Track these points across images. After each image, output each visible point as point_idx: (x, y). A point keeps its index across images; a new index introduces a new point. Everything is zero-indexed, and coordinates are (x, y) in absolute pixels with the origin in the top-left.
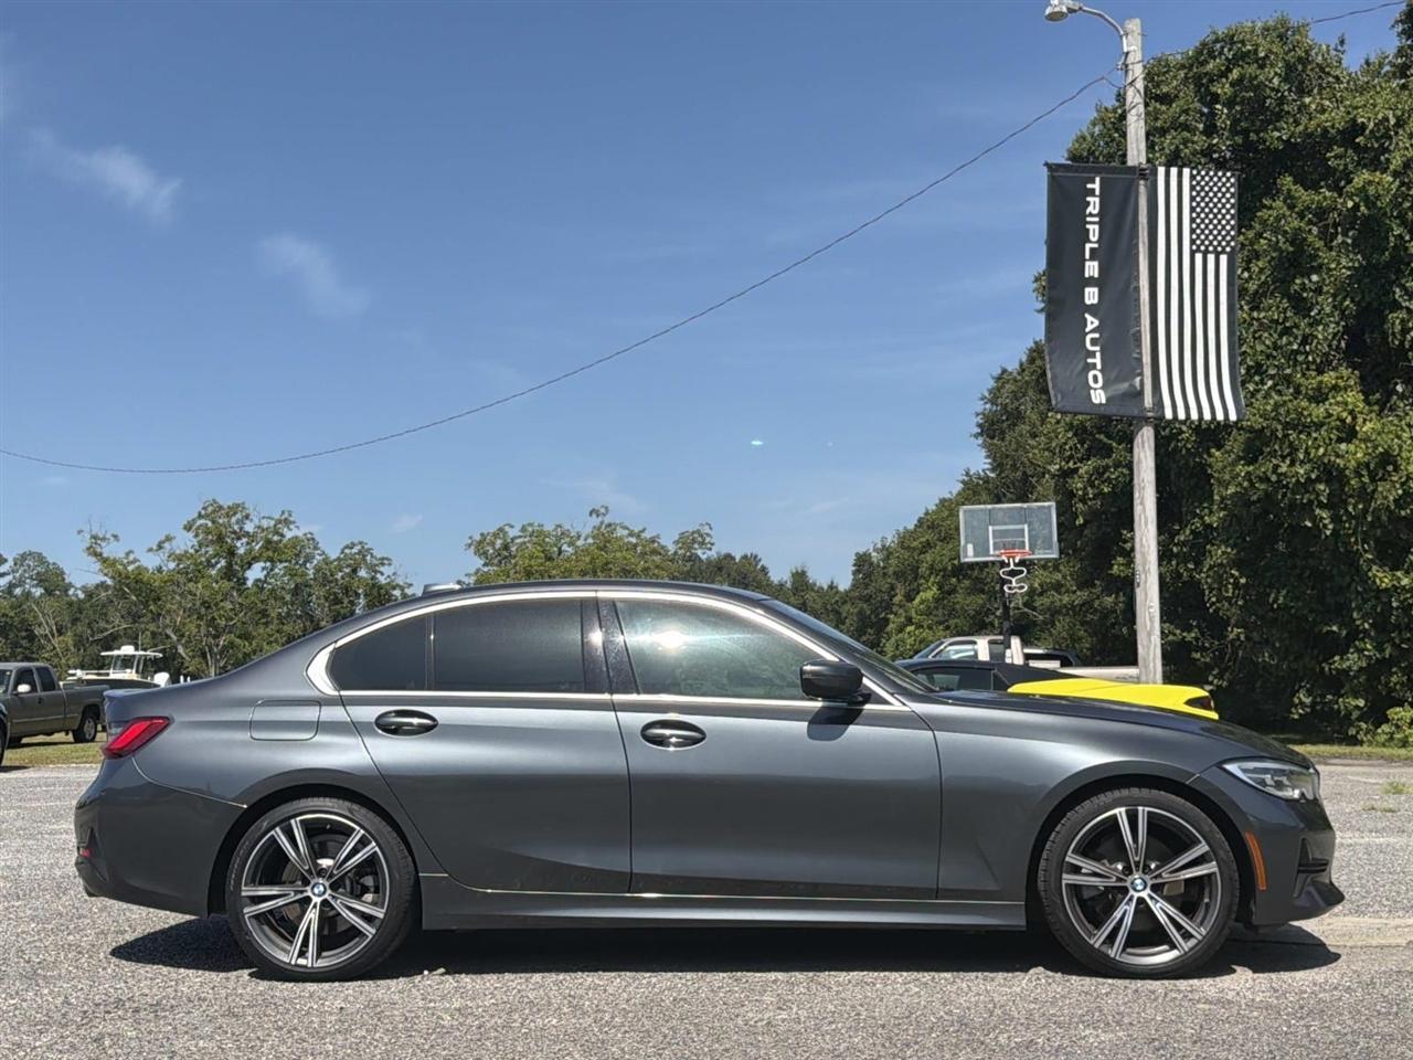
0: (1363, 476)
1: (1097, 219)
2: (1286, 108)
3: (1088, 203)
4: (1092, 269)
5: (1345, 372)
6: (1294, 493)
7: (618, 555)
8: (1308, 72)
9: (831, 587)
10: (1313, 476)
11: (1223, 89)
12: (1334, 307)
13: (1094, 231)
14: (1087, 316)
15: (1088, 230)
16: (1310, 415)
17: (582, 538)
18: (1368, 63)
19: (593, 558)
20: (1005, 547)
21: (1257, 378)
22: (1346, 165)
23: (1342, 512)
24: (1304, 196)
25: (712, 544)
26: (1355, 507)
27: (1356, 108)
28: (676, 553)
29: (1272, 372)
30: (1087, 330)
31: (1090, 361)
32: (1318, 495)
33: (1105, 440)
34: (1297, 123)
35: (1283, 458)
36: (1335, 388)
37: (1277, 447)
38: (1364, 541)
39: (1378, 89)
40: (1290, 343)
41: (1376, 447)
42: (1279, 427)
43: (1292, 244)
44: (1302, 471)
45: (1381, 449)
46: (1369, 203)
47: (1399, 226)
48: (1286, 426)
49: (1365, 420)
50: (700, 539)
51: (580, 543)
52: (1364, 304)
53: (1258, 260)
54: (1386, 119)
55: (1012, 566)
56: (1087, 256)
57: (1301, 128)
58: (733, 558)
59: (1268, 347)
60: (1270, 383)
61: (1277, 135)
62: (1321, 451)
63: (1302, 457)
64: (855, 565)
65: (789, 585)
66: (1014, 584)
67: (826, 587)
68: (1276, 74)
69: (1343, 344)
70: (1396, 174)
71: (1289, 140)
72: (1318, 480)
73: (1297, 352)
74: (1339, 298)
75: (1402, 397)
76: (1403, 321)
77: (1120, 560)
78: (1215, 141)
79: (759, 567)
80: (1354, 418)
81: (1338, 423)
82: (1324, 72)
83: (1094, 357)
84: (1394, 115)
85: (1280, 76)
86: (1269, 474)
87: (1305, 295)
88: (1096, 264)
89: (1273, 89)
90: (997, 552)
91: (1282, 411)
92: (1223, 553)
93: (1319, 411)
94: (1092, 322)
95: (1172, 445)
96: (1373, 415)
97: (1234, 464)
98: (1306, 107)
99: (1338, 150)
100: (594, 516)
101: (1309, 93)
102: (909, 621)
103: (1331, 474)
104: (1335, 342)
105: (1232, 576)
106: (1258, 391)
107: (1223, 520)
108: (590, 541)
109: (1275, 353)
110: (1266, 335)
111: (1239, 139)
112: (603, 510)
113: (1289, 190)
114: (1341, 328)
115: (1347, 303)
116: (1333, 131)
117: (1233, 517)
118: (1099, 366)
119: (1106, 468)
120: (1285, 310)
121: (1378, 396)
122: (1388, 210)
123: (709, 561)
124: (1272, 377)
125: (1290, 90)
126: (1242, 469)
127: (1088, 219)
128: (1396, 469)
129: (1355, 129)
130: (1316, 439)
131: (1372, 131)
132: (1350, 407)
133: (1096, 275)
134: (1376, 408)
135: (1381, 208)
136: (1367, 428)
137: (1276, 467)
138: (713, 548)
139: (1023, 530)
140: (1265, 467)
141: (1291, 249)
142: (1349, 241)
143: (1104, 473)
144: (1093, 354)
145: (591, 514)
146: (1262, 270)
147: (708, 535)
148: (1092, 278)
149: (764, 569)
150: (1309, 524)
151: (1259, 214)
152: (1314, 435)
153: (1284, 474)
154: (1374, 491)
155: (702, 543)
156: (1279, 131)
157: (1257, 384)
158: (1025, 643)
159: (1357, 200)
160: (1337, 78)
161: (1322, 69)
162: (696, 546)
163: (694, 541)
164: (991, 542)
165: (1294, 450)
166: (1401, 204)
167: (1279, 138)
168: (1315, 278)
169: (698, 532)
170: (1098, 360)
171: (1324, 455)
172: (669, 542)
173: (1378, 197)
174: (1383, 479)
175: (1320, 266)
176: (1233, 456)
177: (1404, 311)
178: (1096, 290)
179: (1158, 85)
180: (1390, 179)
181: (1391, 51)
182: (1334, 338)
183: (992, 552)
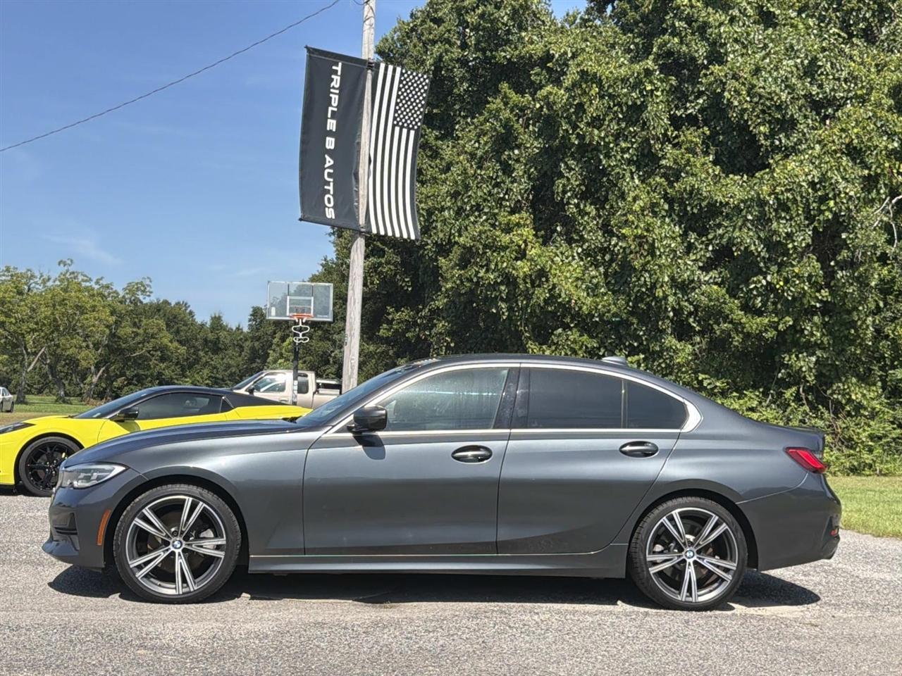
0: (527, 283)
1: (337, 91)
2: (511, 37)
3: (333, 80)
4: (332, 125)
5: (524, 215)
6: (487, 291)
7: (73, 294)
8: (526, 16)
9: (238, 329)
10: (499, 281)
11: (471, 19)
12: (525, 172)
13: (335, 99)
14: (326, 156)
15: (331, 98)
16: (501, 241)
17: (51, 281)
18: (567, 15)
19: (53, 295)
20: (297, 311)
21: (476, 213)
22: (541, 80)
23: (514, 305)
24: (514, 97)
25: (151, 292)
26: (522, 303)
27: (550, 43)
28: (124, 297)
29: (486, 210)
30: (326, 166)
31: (326, 187)
32: (501, 292)
33: (380, 246)
34: (516, 48)
35: (482, 267)
36: (518, 225)
37: (478, 260)
38: (526, 325)
39: (569, 33)
40: (498, 193)
41: (536, 266)
42: (481, 247)
43: (504, 128)
44: (492, 277)
45: (539, 267)
46: (550, 106)
47: (566, 123)
48: (485, 246)
49: (532, 247)
50: (142, 288)
51: (49, 284)
52: (542, 172)
53: (484, 136)
54: (565, 53)
55: (300, 325)
56: (329, 116)
57: (518, 52)
58: (169, 304)
59: (485, 194)
60: (484, 217)
61: (504, 54)
62: (505, 264)
63: (493, 267)
64: (251, 315)
65: (208, 325)
66: (301, 337)
67: (234, 329)
68: (506, 14)
69: (531, 197)
70: (567, 89)
71: (510, 59)
72: (501, 284)
73: (503, 199)
74: (528, 167)
75: (560, 234)
76: (564, 185)
77: (385, 326)
78: (466, 53)
79: (188, 311)
80: (526, 245)
81: (517, 247)
82: (535, 17)
83: (329, 185)
84: (571, 51)
85: (509, 15)
86: (472, 276)
87: (510, 162)
88: (334, 122)
89: (503, 24)
90: (291, 314)
91: (483, 236)
92: (443, 325)
93: (505, 239)
94: (329, 161)
95: (421, 252)
96: (537, 244)
97: (452, 268)
98: (523, 38)
99: (537, 69)
100: (62, 265)
101: (526, 30)
102: (281, 356)
103: (510, 280)
104: (526, 195)
105: (446, 341)
106: (476, 222)
107: (446, 304)
108: (58, 283)
109: (489, 198)
110: (485, 186)
111: (479, 54)
112: (69, 262)
113: (505, 93)
114: (530, 187)
115: (532, 170)
116: (535, 57)
117: (452, 303)
118: (332, 192)
119: (380, 264)
120: (497, 171)
121: (543, 232)
122: (560, 113)
123: (151, 305)
124: (486, 214)
125: (514, 26)
126: (457, 272)
127: (332, 90)
128: (547, 281)
129: (548, 57)
130: (503, 257)
131: (557, 60)
132: (524, 238)
133: (334, 130)
134: (541, 240)
135: (556, 111)
136: (532, 252)
137: (477, 272)
138: (152, 295)
139: (310, 301)
140: (471, 272)
141: (503, 131)
142: (536, 130)
143: (378, 267)
144: (328, 183)
145: (59, 264)
146: (486, 143)
147: (148, 285)
148: (331, 131)
149: (191, 313)
150: (494, 311)
151: (488, 106)
152: (502, 254)
153: (482, 278)
154: (533, 293)
155: (144, 291)
156: (505, 52)
157: (476, 217)
158: (318, 376)
159: (542, 103)
160: (543, 22)
161: (535, 15)
162: (139, 293)
163: (138, 289)
164: (288, 307)
165: (489, 261)
166: (568, 110)
167: (505, 57)
168: (516, 152)
169: (141, 283)
170: (331, 188)
171: (506, 267)
172: (119, 288)
173: (555, 103)
174: (539, 286)
175: (521, 144)
176: (453, 263)
177: (565, 179)
178: (333, 140)
179: (436, 11)
180: (562, 92)
181: (582, 10)
182: (525, 192)
183: (288, 314)
